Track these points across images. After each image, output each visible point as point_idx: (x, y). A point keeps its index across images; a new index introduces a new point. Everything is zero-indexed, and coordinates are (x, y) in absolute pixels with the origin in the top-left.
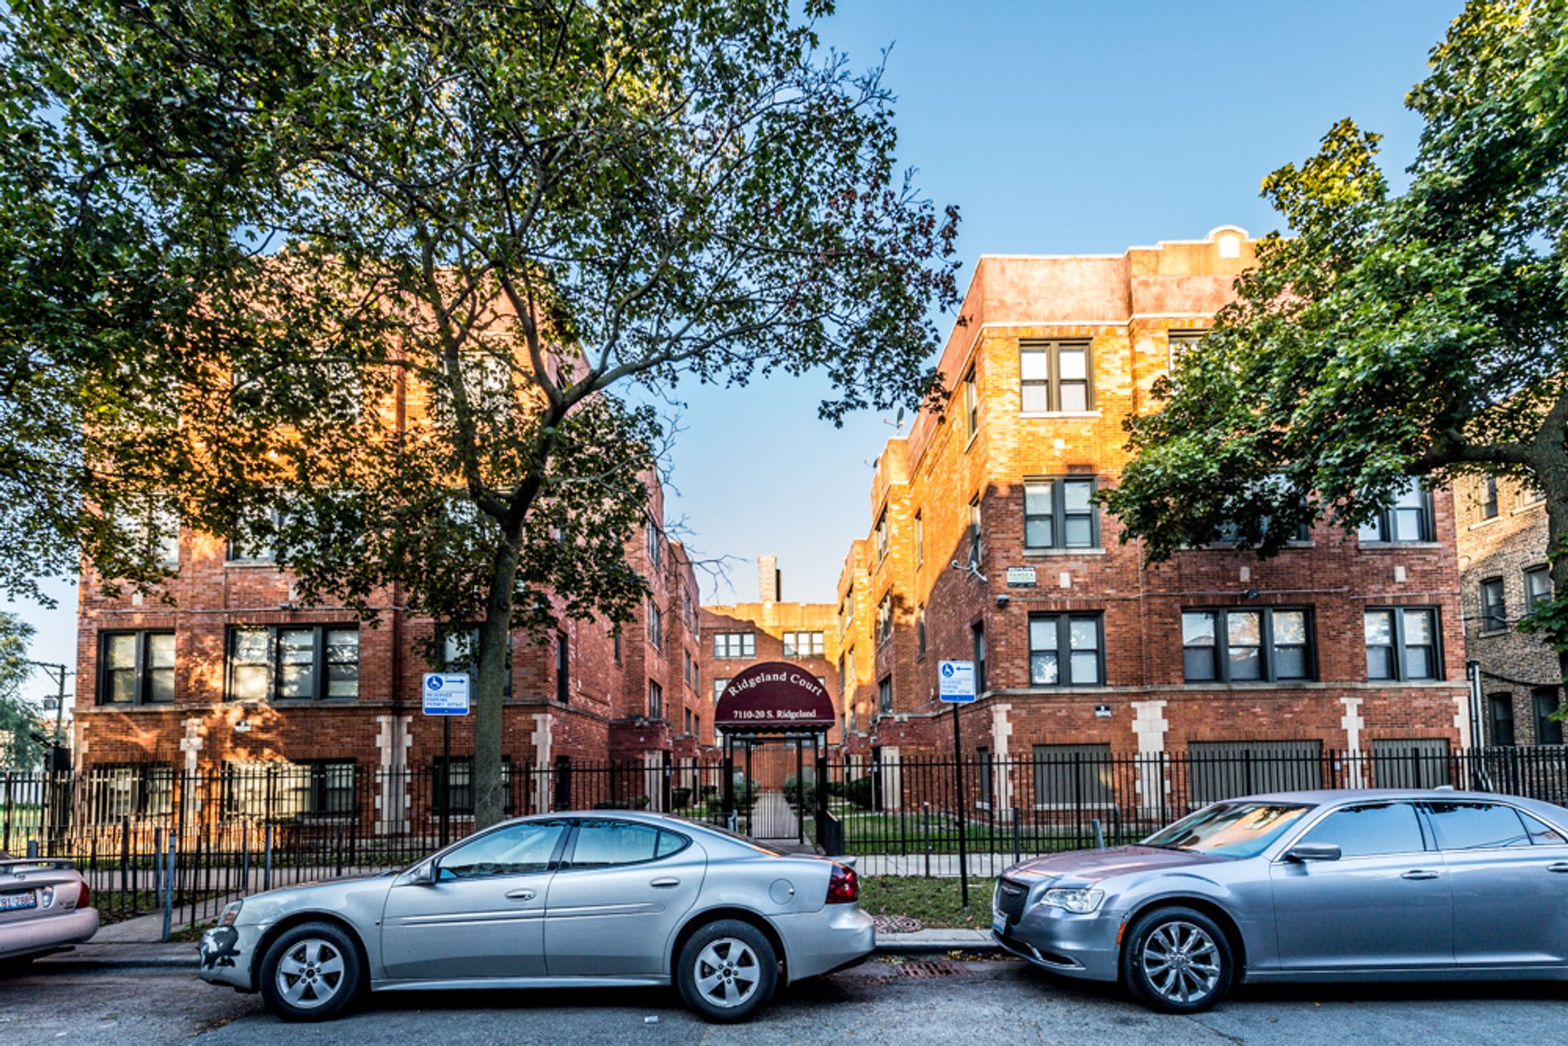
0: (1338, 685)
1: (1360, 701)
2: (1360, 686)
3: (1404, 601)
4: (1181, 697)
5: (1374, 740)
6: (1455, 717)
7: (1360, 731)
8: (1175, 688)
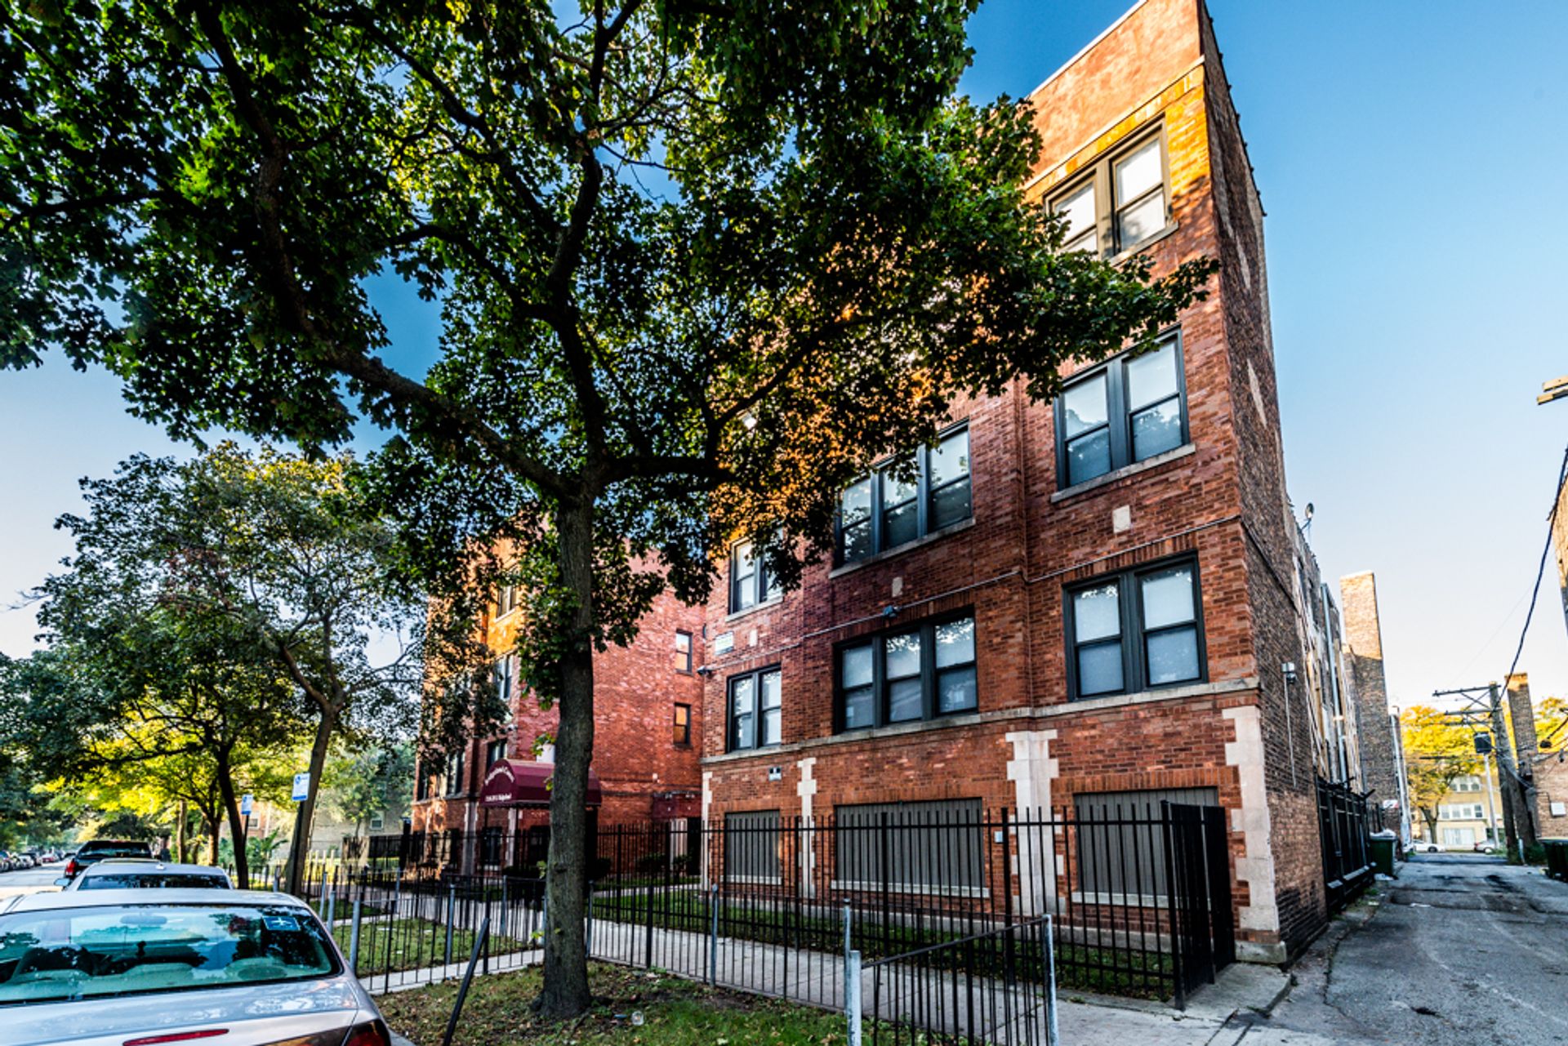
0: (998, 716)
1: (1053, 734)
2: (1048, 711)
3: (1126, 562)
4: (827, 751)
5: (1075, 795)
6: (1228, 746)
7: (1052, 781)
8: (820, 742)
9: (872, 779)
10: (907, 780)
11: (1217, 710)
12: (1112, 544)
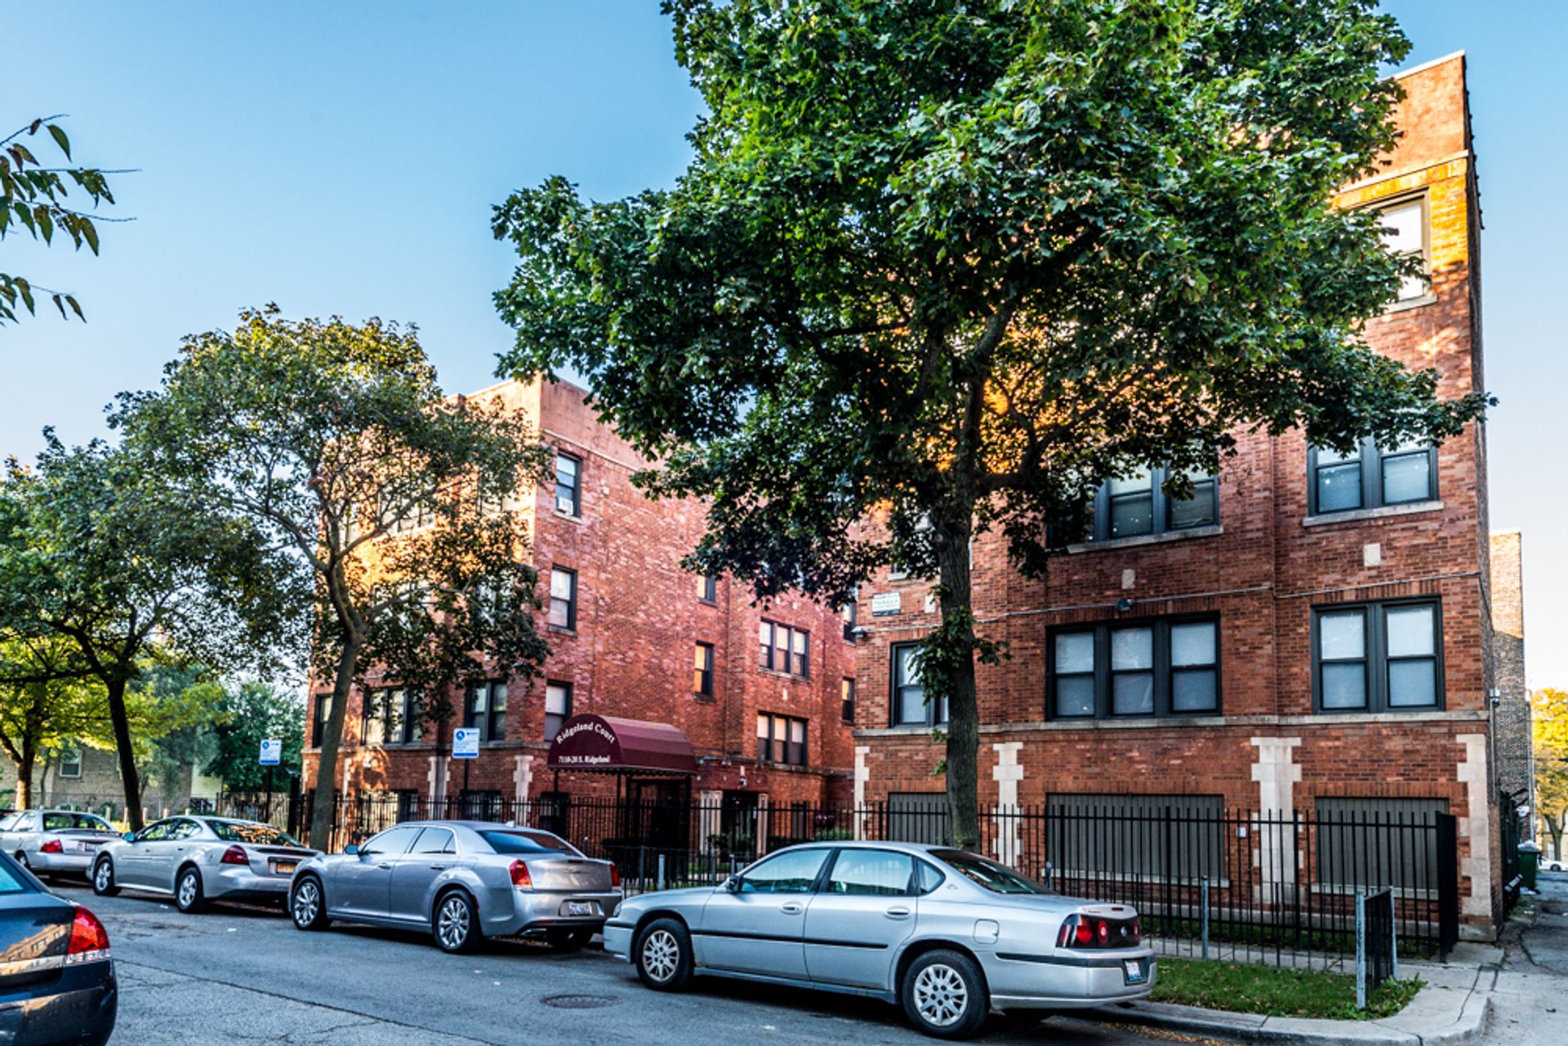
0: (1244, 720)
1: (1297, 742)
2: (1293, 720)
3: (1376, 595)
4: (1039, 737)
5: (1317, 798)
6: (1460, 766)
7: (1295, 784)
8: (1030, 727)
9: (1095, 770)
10: (1138, 773)
11: (1451, 735)
12: (1362, 575)
